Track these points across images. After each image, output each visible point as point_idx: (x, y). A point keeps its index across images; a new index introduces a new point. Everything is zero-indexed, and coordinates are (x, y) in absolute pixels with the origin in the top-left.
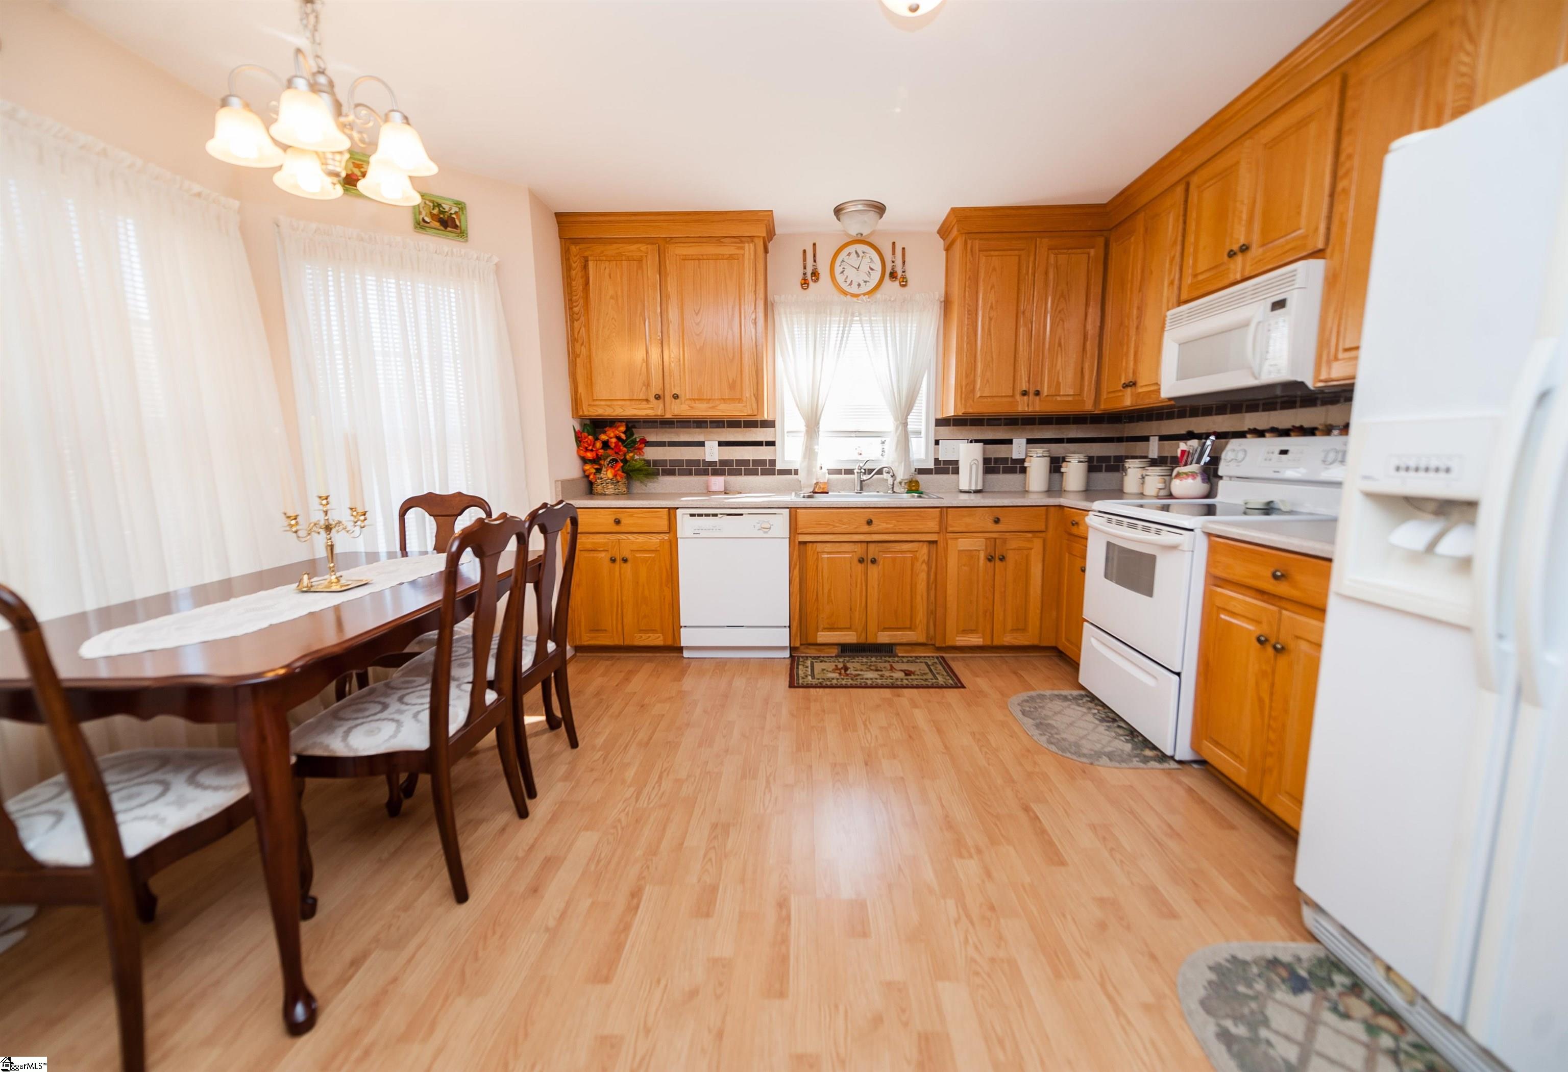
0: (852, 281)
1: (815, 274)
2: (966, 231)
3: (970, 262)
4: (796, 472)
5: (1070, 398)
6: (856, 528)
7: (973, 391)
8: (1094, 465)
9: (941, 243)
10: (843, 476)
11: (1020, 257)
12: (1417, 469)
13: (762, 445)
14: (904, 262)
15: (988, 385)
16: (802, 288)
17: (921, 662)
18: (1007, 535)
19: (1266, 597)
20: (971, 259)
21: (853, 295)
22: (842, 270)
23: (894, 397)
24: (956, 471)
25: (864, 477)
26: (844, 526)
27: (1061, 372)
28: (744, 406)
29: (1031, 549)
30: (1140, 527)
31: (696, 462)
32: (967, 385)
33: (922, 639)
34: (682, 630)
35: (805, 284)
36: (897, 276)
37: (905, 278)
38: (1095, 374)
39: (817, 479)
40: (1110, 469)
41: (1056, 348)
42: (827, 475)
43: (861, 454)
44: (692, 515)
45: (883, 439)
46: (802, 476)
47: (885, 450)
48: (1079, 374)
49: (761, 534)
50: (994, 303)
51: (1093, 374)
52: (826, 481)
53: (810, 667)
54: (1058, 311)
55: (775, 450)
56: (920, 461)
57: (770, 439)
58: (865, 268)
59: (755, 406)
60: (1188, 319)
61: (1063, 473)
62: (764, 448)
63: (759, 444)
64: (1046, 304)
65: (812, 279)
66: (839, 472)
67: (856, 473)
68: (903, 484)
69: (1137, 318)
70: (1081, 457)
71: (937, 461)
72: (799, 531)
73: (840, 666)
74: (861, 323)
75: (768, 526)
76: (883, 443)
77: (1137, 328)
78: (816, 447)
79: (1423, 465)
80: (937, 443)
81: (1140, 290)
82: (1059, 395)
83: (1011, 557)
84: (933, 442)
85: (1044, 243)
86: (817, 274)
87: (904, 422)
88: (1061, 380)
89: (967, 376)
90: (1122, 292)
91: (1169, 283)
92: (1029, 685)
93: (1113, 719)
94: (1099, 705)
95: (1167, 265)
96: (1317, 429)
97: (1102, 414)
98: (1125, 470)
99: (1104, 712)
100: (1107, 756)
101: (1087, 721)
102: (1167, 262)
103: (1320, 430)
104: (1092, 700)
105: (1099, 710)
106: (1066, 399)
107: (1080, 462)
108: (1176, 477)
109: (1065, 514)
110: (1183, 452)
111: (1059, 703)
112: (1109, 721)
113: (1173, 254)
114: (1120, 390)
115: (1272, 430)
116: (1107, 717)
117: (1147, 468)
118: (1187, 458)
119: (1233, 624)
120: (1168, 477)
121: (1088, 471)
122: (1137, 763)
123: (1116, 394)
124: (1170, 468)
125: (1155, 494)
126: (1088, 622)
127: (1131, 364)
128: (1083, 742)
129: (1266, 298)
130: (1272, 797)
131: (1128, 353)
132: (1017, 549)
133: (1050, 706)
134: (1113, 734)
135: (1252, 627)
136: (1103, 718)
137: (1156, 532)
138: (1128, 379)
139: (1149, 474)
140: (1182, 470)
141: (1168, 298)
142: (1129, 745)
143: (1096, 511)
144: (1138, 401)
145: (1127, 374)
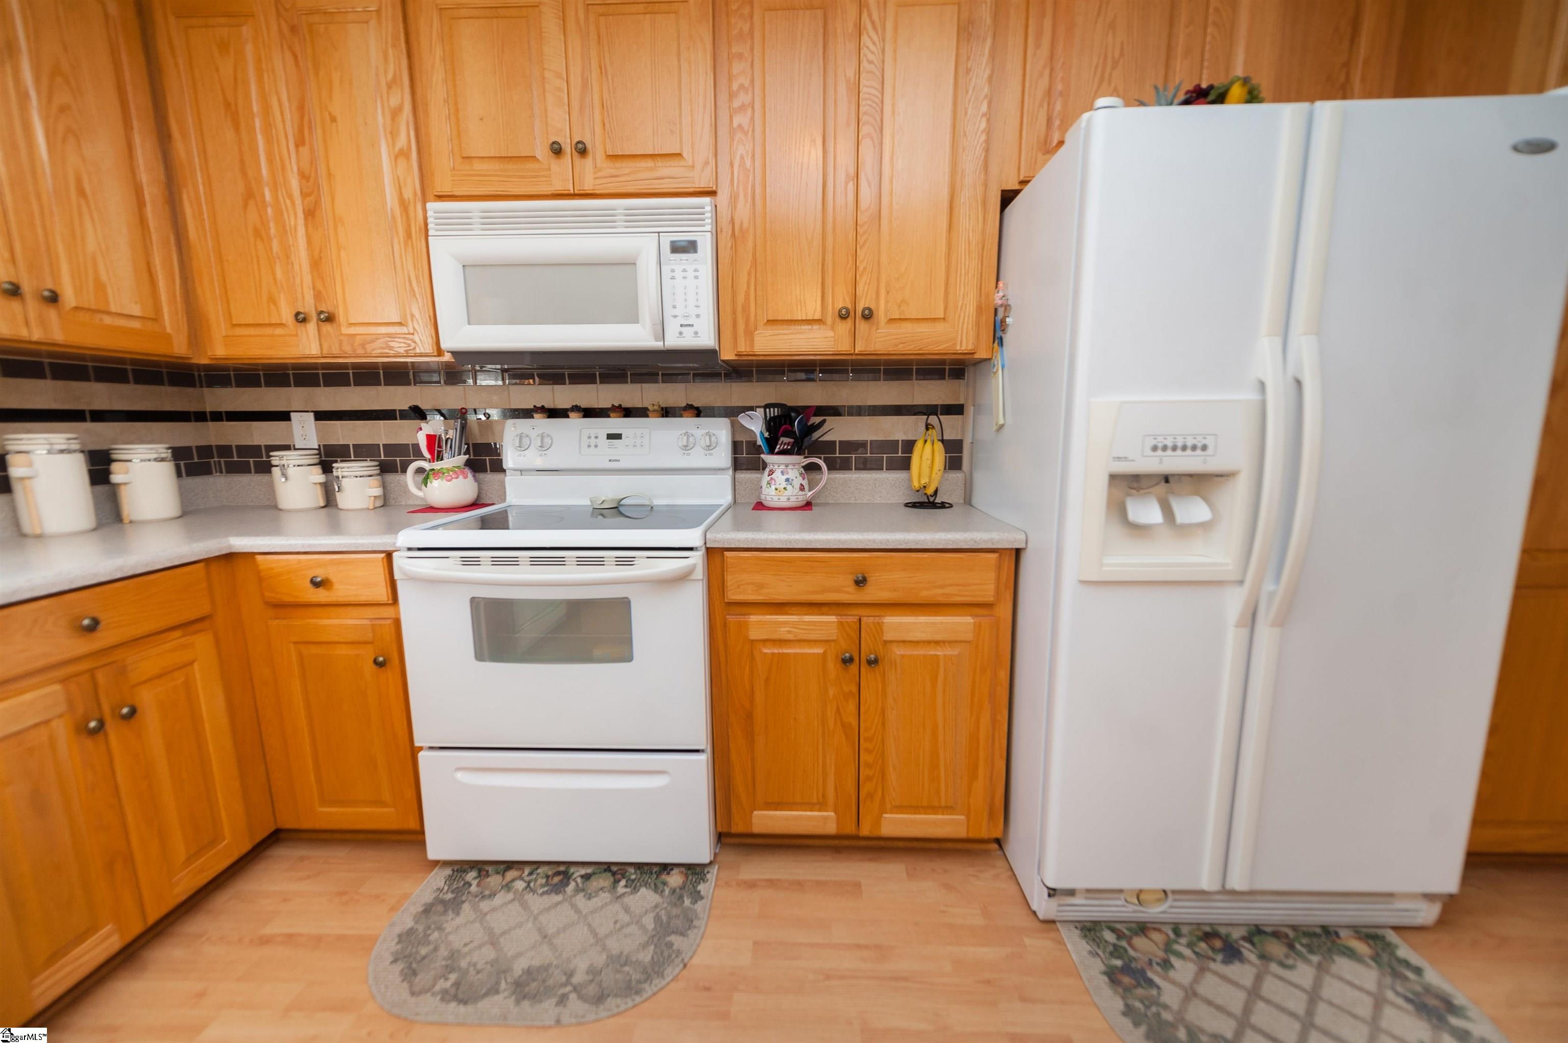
5: (136, 324)
12: (1174, 448)
18: (119, 655)
27: (98, 258)
29: (191, 663)
30: (568, 561)
38: (178, 281)
40: (238, 469)
41: (72, 196)
51: (173, 281)
70: (160, 450)
77: (310, 214)
79: (1190, 443)
81: (300, 143)
82: (109, 313)
83: (147, 698)
88: (104, 277)
90: (237, 128)
91: (393, 159)
92: (341, 938)
93: (558, 873)
94: (505, 871)
95: (380, 118)
96: (646, 409)
97: (207, 368)
98: (276, 471)
99: (531, 874)
100: (669, 935)
101: (548, 909)
102: (379, 111)
103: (654, 411)
104: (480, 871)
105: (522, 879)
106: (122, 322)
107: (155, 460)
108: (431, 477)
109: (261, 567)
110: (431, 439)
111: (459, 920)
112: (561, 881)
113: (394, 101)
114: (281, 325)
115: (576, 408)
116: (547, 877)
117: (334, 465)
118: (440, 446)
119: (788, 654)
120: (379, 477)
121: (179, 474)
122: (699, 906)
123: (268, 331)
124: (377, 463)
125: (365, 506)
126: (431, 748)
127: (308, 279)
128: (614, 945)
129: (659, 233)
130: (877, 823)
131: (288, 257)
132: (159, 676)
133: (456, 941)
134: (605, 896)
135: (819, 650)
136: (547, 884)
137: (621, 562)
138: (304, 306)
139: (345, 474)
140: (437, 465)
141: (398, 178)
142: (643, 890)
143: (410, 549)
144: (347, 349)
145: (299, 296)
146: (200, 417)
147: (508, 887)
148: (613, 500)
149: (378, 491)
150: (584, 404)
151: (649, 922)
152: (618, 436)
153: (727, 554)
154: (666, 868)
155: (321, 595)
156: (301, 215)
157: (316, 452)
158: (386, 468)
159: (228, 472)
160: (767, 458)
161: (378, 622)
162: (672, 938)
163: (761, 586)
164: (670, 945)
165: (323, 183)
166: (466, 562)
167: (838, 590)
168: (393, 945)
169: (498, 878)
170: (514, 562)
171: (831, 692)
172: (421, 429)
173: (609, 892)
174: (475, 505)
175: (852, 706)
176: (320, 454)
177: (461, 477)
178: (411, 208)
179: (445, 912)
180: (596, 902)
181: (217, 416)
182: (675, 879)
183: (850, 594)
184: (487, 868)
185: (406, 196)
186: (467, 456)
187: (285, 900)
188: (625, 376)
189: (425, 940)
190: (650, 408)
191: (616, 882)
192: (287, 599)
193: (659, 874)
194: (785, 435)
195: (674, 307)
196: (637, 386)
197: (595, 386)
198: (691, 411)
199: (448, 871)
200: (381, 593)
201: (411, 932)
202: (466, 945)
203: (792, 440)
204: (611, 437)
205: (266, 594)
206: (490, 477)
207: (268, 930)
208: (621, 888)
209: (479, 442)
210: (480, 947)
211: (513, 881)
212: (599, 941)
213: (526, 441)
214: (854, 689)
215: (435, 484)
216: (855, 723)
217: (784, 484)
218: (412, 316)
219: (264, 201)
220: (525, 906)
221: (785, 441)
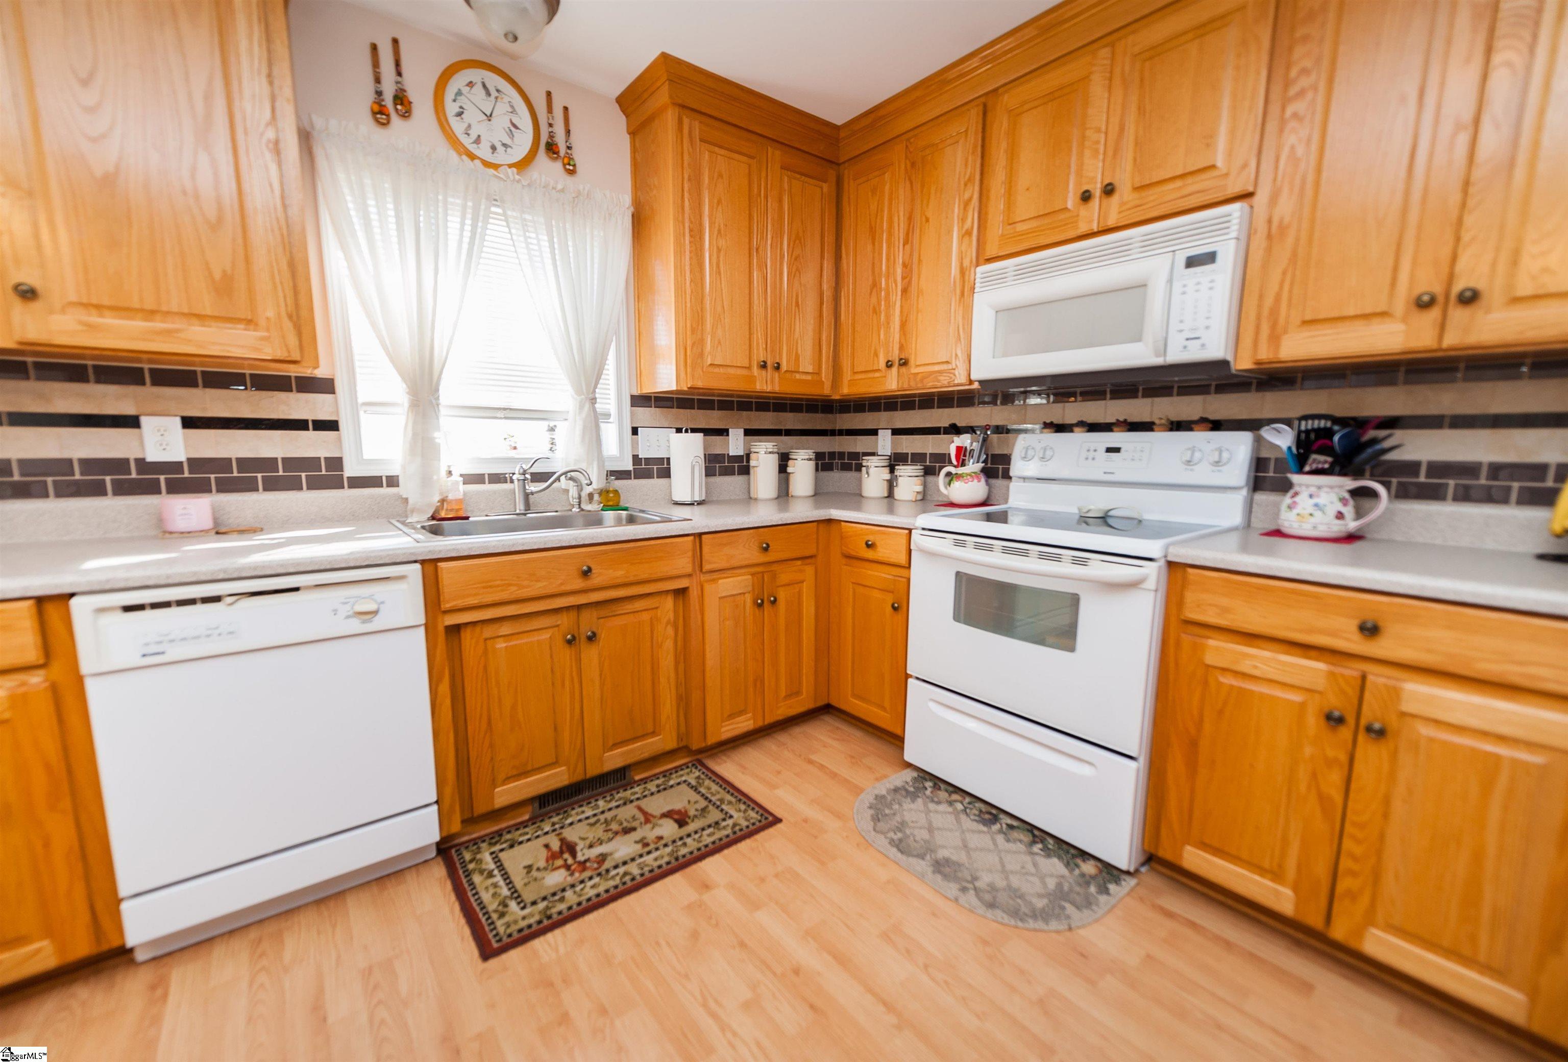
0: (479, 136)
1: (401, 98)
2: (680, 102)
3: (689, 153)
4: (393, 481)
5: (809, 377)
6: (562, 584)
7: (701, 355)
8: (824, 463)
9: (621, 120)
10: (487, 487)
11: (750, 166)
13: (307, 429)
14: (568, 132)
15: (719, 348)
16: (377, 121)
17: (679, 784)
18: (775, 567)
19: (1313, 653)
20: (691, 149)
21: (487, 164)
22: (458, 110)
23: (573, 354)
24: (666, 473)
25: (532, 487)
26: (540, 585)
27: (799, 341)
28: (263, 339)
29: (803, 582)
30: (1031, 554)
31: (118, 465)
32: (693, 344)
33: (671, 744)
34: (124, 906)
35: (381, 113)
36: (559, 152)
37: (573, 159)
38: (832, 349)
39: (441, 494)
40: (846, 468)
41: (794, 308)
42: (462, 488)
43: (515, 448)
44: (128, 609)
45: (552, 424)
46: (403, 490)
47: (556, 441)
48: (817, 347)
49: (356, 626)
50: (722, 226)
52: (461, 497)
53: (496, 872)
54: (794, 257)
55: (339, 439)
56: (612, 459)
57: (324, 415)
58: (501, 121)
59: (293, 340)
60: (1016, 278)
61: (789, 473)
62: (311, 434)
63: (300, 425)
64: (782, 244)
65: (397, 110)
66: (478, 479)
67: (516, 482)
68: (596, 497)
69: (903, 278)
70: (810, 453)
71: (636, 459)
72: (446, 606)
73: (556, 845)
74: (507, 221)
75: (372, 607)
76: (552, 429)
77: (905, 291)
78: (436, 434)
80: (635, 431)
81: (906, 242)
82: (798, 372)
83: (782, 595)
84: (630, 431)
85: (776, 155)
86: (406, 103)
87: (591, 396)
88: (799, 352)
89: (693, 331)
90: (874, 244)
91: (961, 236)
92: (846, 780)
93: (990, 813)
94: (952, 792)
95: (956, 210)
96: (1153, 423)
97: (840, 401)
98: (864, 469)
99: (969, 803)
100: (1066, 901)
101: (973, 831)
102: (956, 206)
103: (1160, 425)
104: (935, 784)
105: (962, 803)
106: (804, 377)
107: (807, 460)
108: (954, 479)
109: (843, 530)
110: (959, 449)
111: (912, 806)
112: (990, 819)
113: (967, 196)
114: (878, 370)
115: (1081, 424)
116: (981, 811)
117: (897, 467)
118: (965, 456)
119: (1252, 692)
120: (922, 478)
121: (817, 469)
122: (1103, 898)
123: (870, 375)
124: (922, 467)
125: (910, 498)
126: (917, 678)
127: (897, 336)
128: (1015, 881)
129: (1174, 251)
130: (1359, 932)
131: (888, 323)
132: (788, 585)
133: (908, 817)
134: (1021, 847)
135: (1296, 697)
136: (979, 816)
137: (1076, 561)
138: (892, 356)
139: (901, 474)
140: (961, 470)
141: (962, 252)
142: (1055, 860)
143: (924, 529)
144: (913, 384)
145: (891, 349)
146: (833, 433)
147: (951, 803)
148: (1100, 510)
149: (919, 488)
150: (1090, 420)
151: (1051, 883)
152: (1117, 450)
153: (1190, 570)
154: (1084, 855)
155: (870, 554)
156: (899, 293)
157: (888, 457)
158: (929, 472)
159: (842, 469)
160: (1296, 478)
161: (897, 578)
162: (1067, 905)
163: (1225, 610)
164: (1063, 908)
165: (915, 267)
166: (958, 544)
167: (1334, 634)
168: (871, 799)
169: (946, 795)
170: (990, 548)
171: (1308, 751)
172: (953, 442)
173: (1026, 846)
174: (984, 504)
175: (1335, 777)
176: (890, 459)
177: (976, 481)
178: (967, 273)
179: (905, 797)
180: (1011, 846)
181: (841, 433)
182: (1089, 868)
183: (1355, 643)
184: (940, 784)
185: (965, 265)
186: (983, 464)
187: (825, 746)
188: (1137, 391)
189: (890, 806)
190: (1157, 422)
191: (1034, 842)
192: (853, 553)
193: (1074, 856)
194: (1320, 452)
195: (1181, 321)
196: (1148, 401)
197: (1103, 402)
198: (1204, 425)
199: (915, 774)
200: (903, 560)
201: (883, 797)
202: (912, 822)
203: (1330, 459)
204: (1109, 450)
205: (843, 548)
206: (999, 483)
207: (813, 757)
208: (1037, 848)
209: (996, 453)
210: (921, 828)
211: (956, 801)
212: (1004, 871)
213: (1031, 453)
214: (1343, 757)
215: (956, 484)
216: (1338, 798)
217: (1310, 510)
218: (956, 355)
219: (881, 288)
220: (958, 820)
221: (1320, 460)
